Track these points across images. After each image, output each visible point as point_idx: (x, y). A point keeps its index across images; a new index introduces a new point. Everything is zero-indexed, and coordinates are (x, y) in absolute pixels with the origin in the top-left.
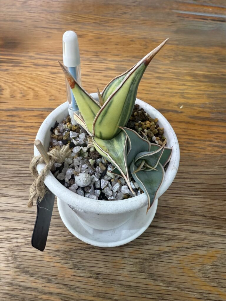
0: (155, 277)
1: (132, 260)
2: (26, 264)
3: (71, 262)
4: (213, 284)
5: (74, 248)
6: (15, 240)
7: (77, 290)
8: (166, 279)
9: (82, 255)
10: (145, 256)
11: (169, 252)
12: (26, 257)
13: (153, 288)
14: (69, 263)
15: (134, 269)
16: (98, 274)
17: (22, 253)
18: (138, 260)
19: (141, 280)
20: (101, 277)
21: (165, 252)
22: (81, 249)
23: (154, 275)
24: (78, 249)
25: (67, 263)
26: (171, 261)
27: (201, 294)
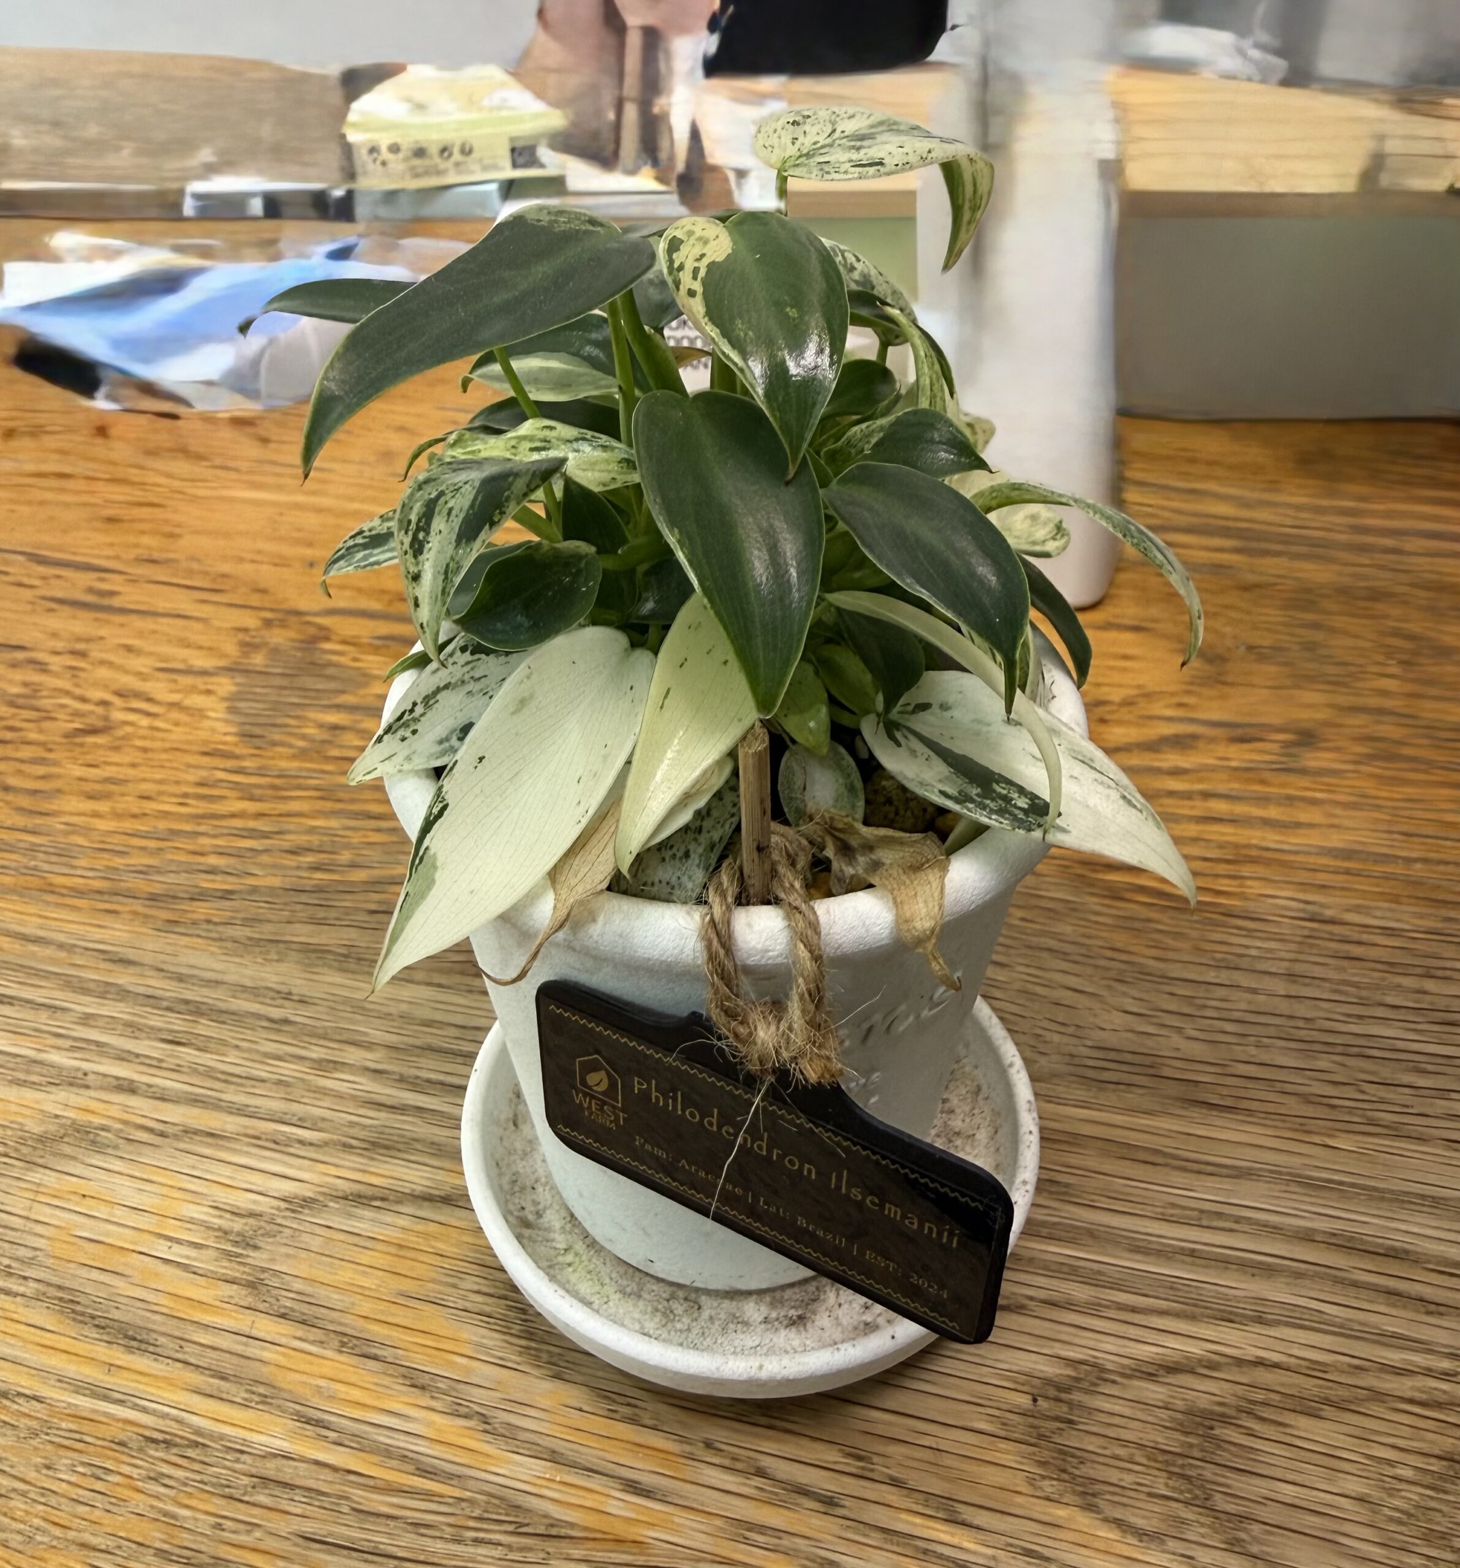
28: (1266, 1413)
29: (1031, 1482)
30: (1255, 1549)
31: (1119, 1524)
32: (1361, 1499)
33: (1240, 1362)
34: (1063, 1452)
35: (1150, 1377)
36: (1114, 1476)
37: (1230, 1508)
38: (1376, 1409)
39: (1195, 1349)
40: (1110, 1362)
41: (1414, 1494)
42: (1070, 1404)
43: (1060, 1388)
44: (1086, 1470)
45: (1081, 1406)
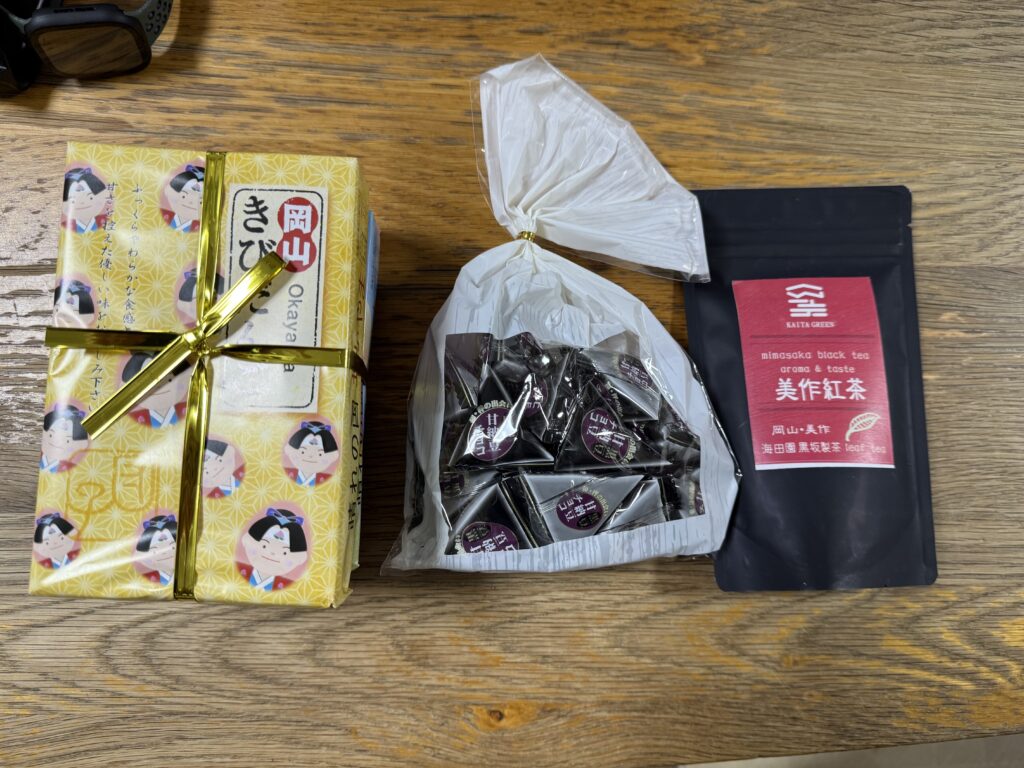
0: (638, 653)
1: (599, 630)
2: (420, 652)
3: (496, 643)
4: (731, 652)
5: (498, 620)
6: (390, 618)
7: (515, 681)
8: (657, 653)
9: (513, 631)
10: (622, 622)
11: (664, 613)
12: (419, 643)
13: (635, 667)
14: (495, 645)
15: (605, 643)
16: (544, 656)
17: (409, 638)
18: (610, 630)
19: (616, 659)
20: (550, 660)
21: (657, 614)
22: (511, 622)
23: (637, 649)
24: (505, 622)
25: (490, 645)
26: (666, 626)
27: (710, 668)
28: (172, 630)
29: (97, 670)
30: (163, 673)
31: (124, 676)
32: (196, 650)
33: (164, 614)
34: (107, 657)
35: (135, 626)
36: (123, 661)
37: (157, 663)
38: (205, 620)
39: (150, 613)
40: (121, 624)
41: (211, 645)
42: (110, 642)
43: (106, 637)
44: (114, 662)
45: (113, 642)
